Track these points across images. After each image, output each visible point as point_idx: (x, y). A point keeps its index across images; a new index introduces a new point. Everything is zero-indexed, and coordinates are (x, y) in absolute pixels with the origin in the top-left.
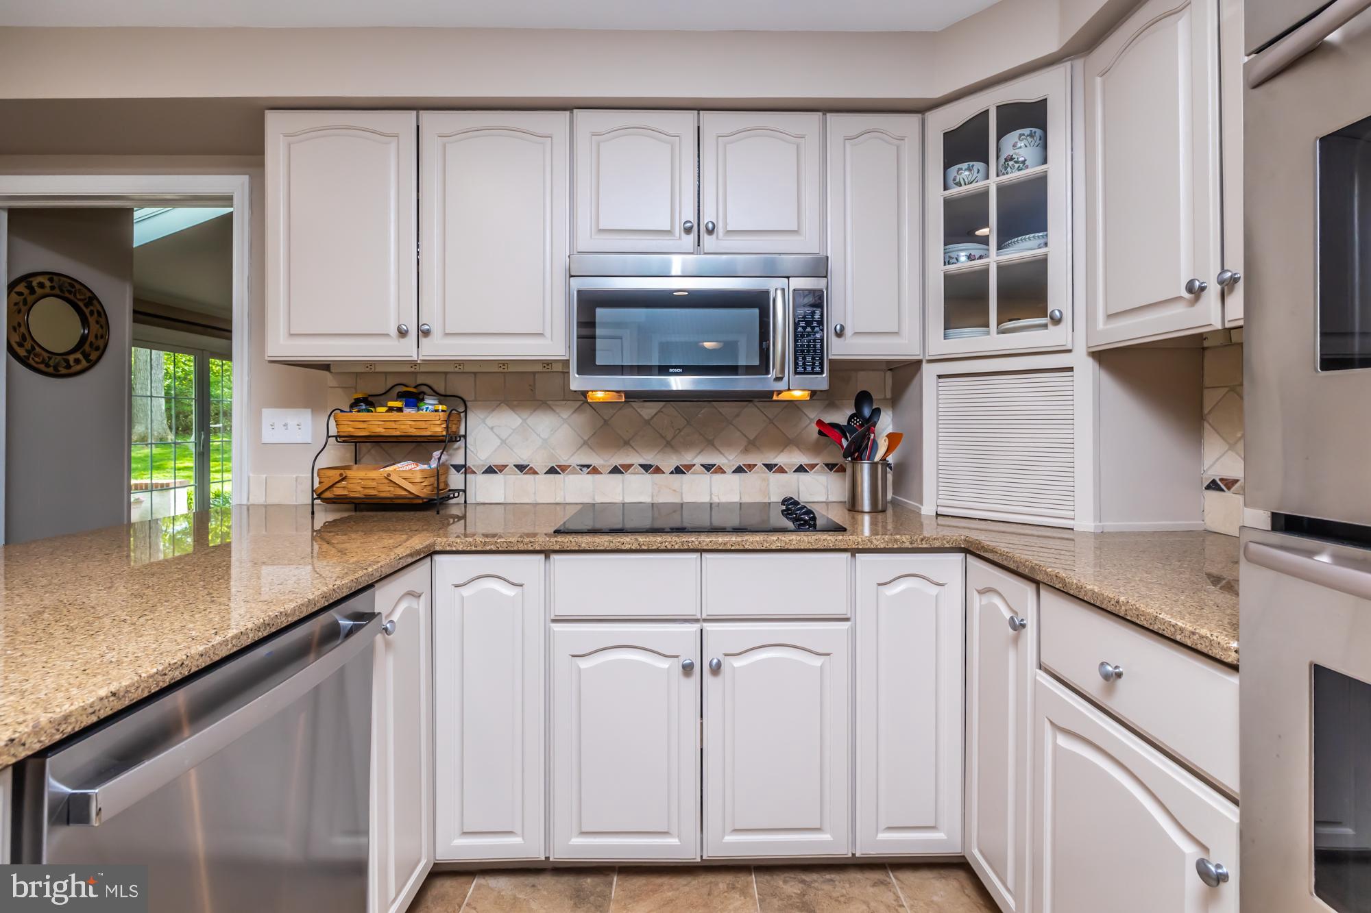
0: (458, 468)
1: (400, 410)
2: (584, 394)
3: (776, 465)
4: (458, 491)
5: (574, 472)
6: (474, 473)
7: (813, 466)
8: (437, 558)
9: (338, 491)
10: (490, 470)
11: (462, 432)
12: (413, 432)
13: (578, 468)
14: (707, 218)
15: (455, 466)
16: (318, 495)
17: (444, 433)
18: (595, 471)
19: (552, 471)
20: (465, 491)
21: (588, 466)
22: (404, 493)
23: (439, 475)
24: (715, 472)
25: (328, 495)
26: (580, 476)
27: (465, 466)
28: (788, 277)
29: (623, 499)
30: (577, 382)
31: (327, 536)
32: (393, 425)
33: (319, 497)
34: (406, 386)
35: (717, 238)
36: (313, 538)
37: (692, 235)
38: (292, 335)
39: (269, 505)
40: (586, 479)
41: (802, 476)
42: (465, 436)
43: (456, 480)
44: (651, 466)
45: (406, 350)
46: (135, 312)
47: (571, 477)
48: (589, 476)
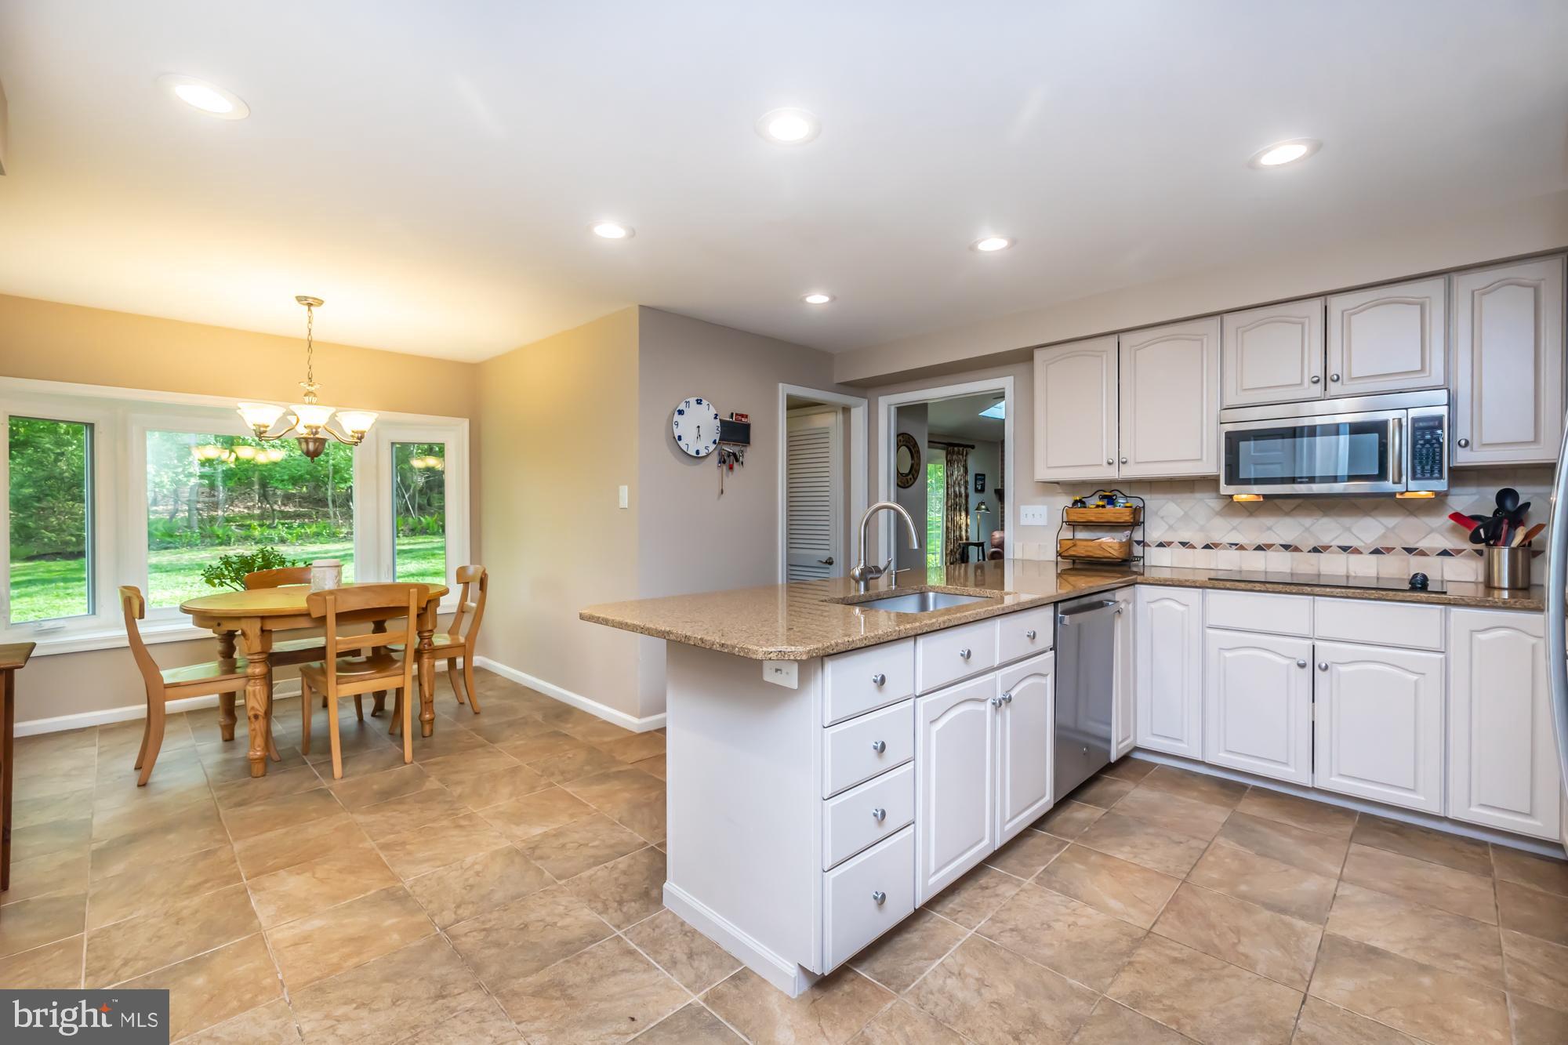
0: (1139, 543)
1: (1103, 506)
2: (1231, 496)
3: (1416, 549)
4: (1140, 557)
5: (1225, 548)
6: (1149, 546)
7: (1459, 552)
8: (1136, 586)
9: (1071, 552)
10: (1161, 545)
11: (1142, 520)
12: (1113, 519)
13: (1228, 546)
14: (1333, 370)
15: (1136, 542)
16: (1059, 554)
17: (1132, 521)
18: (1241, 548)
19: (1207, 547)
20: (1143, 557)
21: (1236, 545)
22: (1109, 555)
23: (1129, 543)
24: (1352, 552)
25: (1065, 554)
26: (1229, 551)
27: (1143, 541)
28: (1407, 409)
29: (1266, 568)
30: (1225, 489)
31: (1065, 576)
32: (1100, 516)
33: (1060, 555)
34: (1104, 491)
35: (1342, 384)
36: (1057, 578)
37: (1319, 384)
38: (1049, 467)
39: (1026, 560)
40: (1234, 553)
41: (1447, 559)
42: (1143, 522)
43: (1137, 550)
44: (1290, 546)
45: (1111, 473)
46: (929, 442)
47: (1222, 551)
48: (1237, 552)
